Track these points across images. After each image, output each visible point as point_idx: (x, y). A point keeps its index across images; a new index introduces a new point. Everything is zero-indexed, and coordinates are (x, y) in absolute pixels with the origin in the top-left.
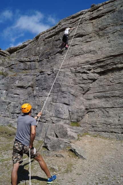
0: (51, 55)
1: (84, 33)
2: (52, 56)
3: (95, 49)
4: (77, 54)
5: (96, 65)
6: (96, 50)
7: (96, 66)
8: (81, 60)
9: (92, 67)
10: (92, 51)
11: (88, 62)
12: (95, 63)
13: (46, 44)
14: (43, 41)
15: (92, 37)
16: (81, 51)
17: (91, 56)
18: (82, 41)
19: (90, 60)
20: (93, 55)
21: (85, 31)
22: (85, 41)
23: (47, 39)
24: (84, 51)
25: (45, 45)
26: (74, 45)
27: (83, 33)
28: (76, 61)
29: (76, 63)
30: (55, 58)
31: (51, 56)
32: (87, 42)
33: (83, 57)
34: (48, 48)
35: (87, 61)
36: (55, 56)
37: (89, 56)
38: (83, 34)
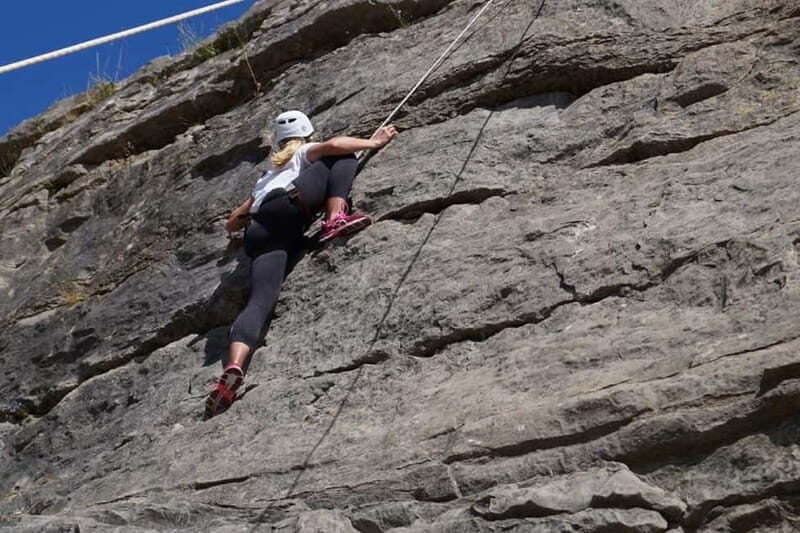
0: (93, 359)
1: (609, 39)
2: (101, 368)
3: (737, 226)
4: (461, 314)
5: (742, 463)
6: (761, 239)
7: (737, 485)
8: (498, 394)
9: (675, 501)
10: (693, 258)
11: (604, 417)
12: (733, 431)
13: (71, 224)
14: (55, 186)
15: (716, 90)
16: (518, 273)
17: (674, 331)
18: (571, 151)
19: (644, 392)
20: (700, 317)
21: (630, 21)
22: (605, 149)
23: (103, 168)
24: (569, 268)
25: (53, 244)
26: (438, 207)
27: (600, 39)
28: (420, 418)
29: (406, 447)
30: (131, 401)
31: (86, 372)
32: (638, 153)
33: (540, 358)
34: (84, 276)
35: (586, 408)
36: (144, 372)
37: (641, 332)
38: (597, 50)
